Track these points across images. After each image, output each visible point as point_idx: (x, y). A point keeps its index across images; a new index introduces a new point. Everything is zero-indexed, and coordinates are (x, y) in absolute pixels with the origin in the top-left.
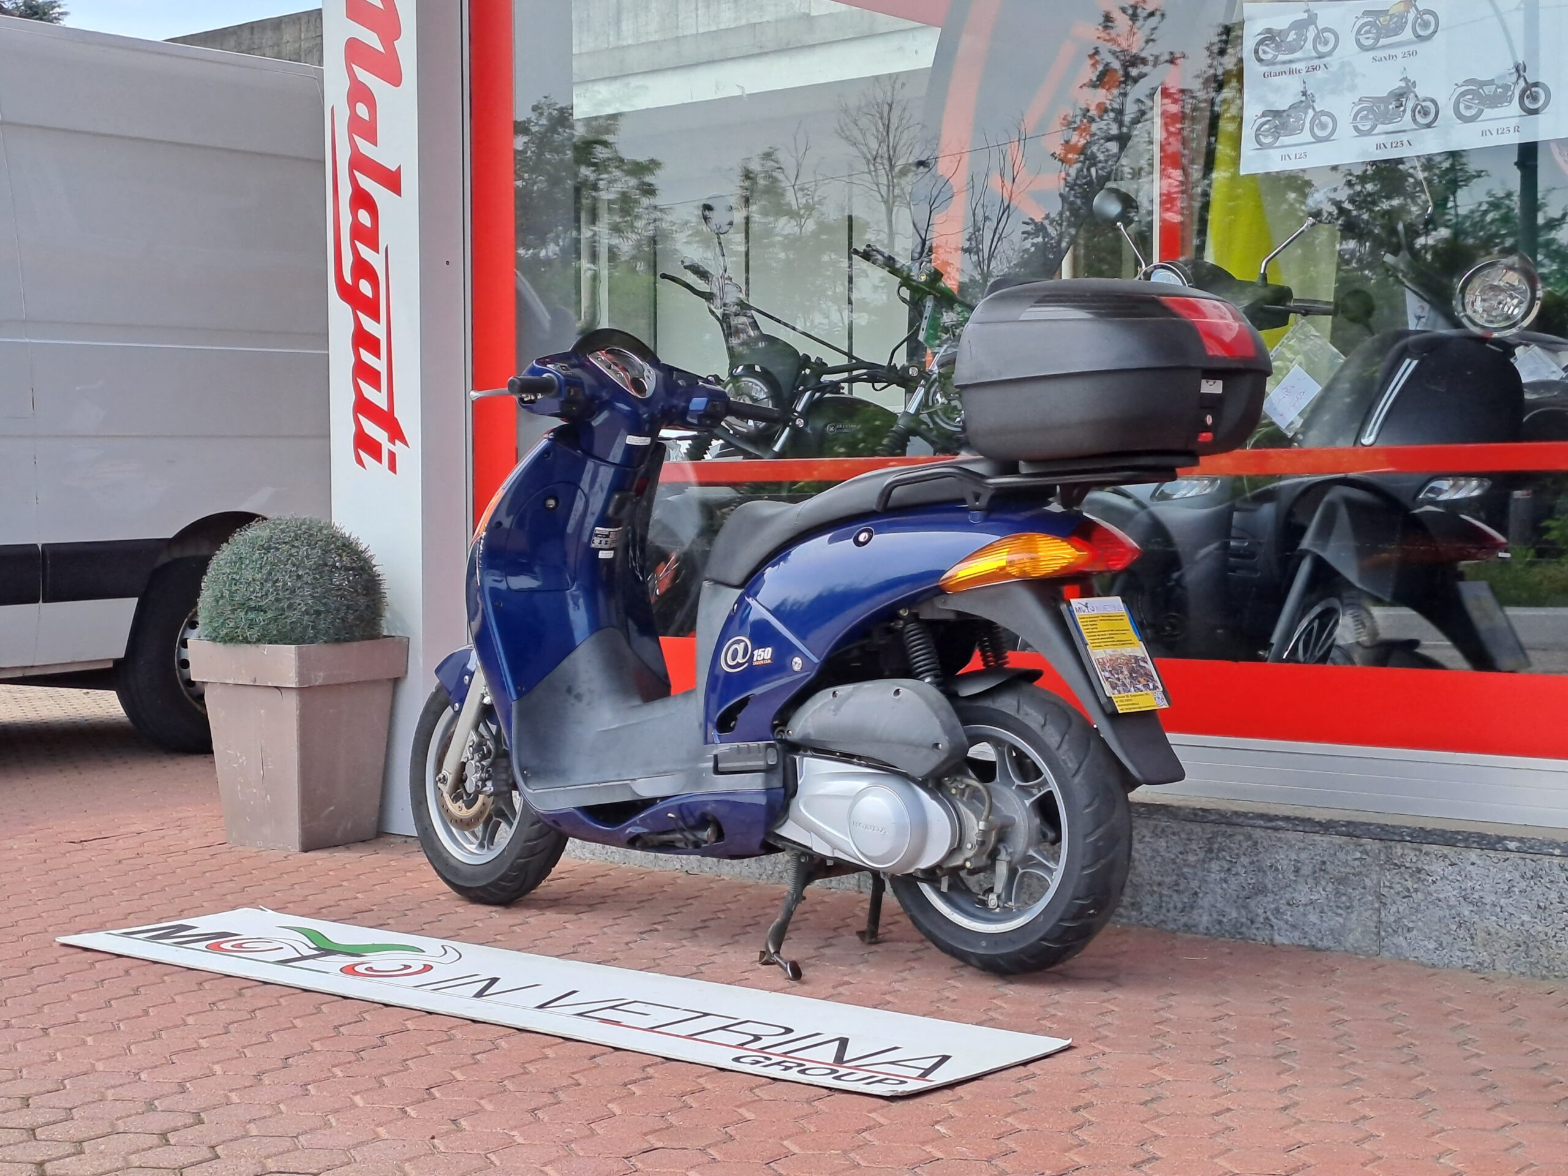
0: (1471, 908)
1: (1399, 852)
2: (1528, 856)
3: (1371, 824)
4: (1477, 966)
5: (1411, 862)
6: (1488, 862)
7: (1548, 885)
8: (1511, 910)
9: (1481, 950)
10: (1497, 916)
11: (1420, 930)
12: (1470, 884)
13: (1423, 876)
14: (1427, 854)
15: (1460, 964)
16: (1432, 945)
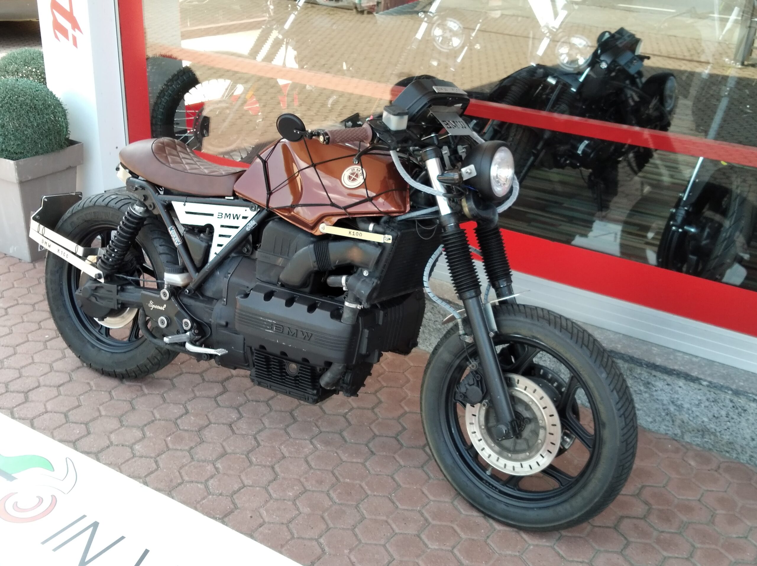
0: (675, 407)
1: (639, 371)
2: (712, 390)
3: (624, 354)
4: (674, 436)
5: (645, 378)
6: (689, 388)
7: (722, 407)
8: (698, 414)
9: (677, 428)
10: (689, 415)
11: (645, 411)
12: (676, 396)
13: (650, 386)
14: (655, 376)
15: (664, 432)
16: (650, 420)
